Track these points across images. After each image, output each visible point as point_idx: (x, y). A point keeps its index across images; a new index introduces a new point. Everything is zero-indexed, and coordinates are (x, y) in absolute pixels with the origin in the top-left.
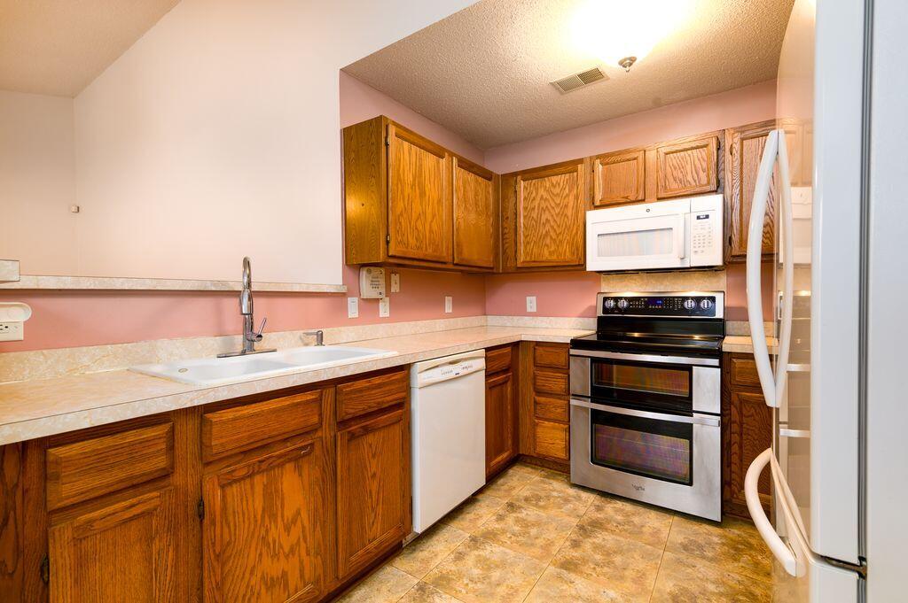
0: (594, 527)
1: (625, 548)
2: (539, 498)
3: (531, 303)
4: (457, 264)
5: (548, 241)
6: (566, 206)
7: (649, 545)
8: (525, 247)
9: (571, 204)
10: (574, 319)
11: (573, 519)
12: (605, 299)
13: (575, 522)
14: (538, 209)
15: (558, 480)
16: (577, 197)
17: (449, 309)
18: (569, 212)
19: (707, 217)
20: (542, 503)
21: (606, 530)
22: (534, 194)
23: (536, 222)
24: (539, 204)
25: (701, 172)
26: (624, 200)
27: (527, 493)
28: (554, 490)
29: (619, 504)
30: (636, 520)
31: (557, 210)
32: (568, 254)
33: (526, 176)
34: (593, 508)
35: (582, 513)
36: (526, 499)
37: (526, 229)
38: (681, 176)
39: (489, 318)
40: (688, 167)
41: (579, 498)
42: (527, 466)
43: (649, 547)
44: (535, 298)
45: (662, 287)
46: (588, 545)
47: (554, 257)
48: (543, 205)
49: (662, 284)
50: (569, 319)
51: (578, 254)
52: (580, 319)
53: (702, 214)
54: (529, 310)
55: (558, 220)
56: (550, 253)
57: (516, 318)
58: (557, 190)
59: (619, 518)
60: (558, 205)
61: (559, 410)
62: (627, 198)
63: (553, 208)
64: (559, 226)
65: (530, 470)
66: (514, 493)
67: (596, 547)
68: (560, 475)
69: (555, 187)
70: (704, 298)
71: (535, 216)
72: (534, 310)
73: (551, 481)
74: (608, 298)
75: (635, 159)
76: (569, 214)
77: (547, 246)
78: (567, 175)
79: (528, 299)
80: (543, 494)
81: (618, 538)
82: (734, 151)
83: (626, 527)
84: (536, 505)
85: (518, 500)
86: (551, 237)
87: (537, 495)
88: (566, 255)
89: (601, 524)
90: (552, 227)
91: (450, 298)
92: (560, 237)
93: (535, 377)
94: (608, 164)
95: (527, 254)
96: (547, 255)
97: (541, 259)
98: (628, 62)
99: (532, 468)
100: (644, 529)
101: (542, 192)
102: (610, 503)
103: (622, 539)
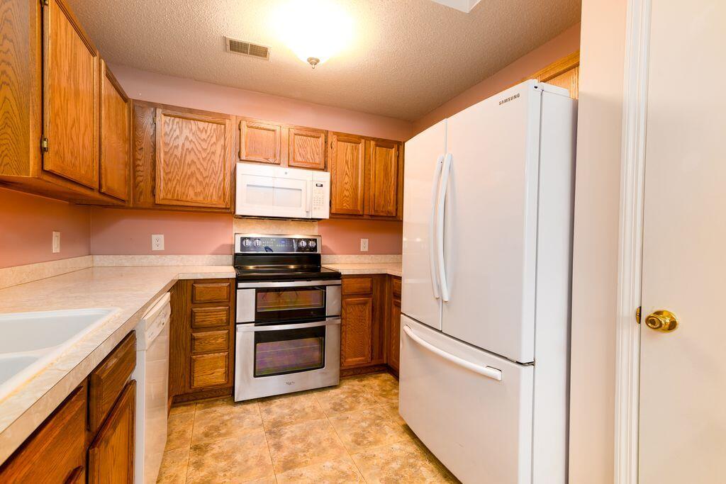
0: (278, 427)
1: (307, 429)
2: (217, 429)
3: (158, 241)
4: (104, 194)
5: (193, 181)
6: (213, 153)
7: (318, 419)
8: (166, 184)
9: (218, 152)
10: (207, 256)
11: (259, 430)
12: (243, 239)
13: (261, 431)
14: (183, 149)
15: (218, 405)
16: (224, 147)
17: (56, 248)
18: (217, 159)
19: (322, 186)
20: (223, 431)
21: (286, 424)
22: (177, 132)
23: (180, 161)
24: (183, 144)
25: (316, 155)
26: (266, 161)
27: (202, 430)
28: (223, 415)
29: (278, 401)
30: (296, 407)
31: (204, 155)
32: (214, 197)
33: (169, 112)
34: (264, 414)
35: (260, 422)
36: (206, 435)
37: (167, 165)
38: (304, 153)
39: (97, 258)
40: (308, 148)
41: (247, 411)
42: (180, 406)
43: (318, 420)
44: (163, 236)
45: (280, 231)
46: (284, 440)
47: (200, 198)
48: (188, 145)
49: (280, 229)
50: (202, 256)
51: (224, 199)
52: (214, 256)
53: (319, 184)
54: (155, 248)
55: (205, 164)
56: (196, 194)
57: (137, 257)
58: (204, 136)
59: (286, 411)
60: (205, 150)
61: (220, 341)
62: (267, 159)
63: (200, 152)
64: (206, 170)
65: (184, 408)
66: (189, 435)
67: (293, 440)
68: (217, 400)
69: (202, 132)
70: (301, 239)
71: (179, 155)
72: (162, 248)
73: (214, 409)
74: (245, 238)
75: (273, 131)
76: (217, 161)
77: (193, 186)
78: (215, 126)
79: (154, 237)
80: (217, 423)
81: (298, 425)
82: (333, 147)
83: (296, 415)
84: (220, 435)
85: (199, 440)
86: (197, 179)
87: (212, 426)
88: (213, 198)
89: (280, 422)
90: (199, 169)
91: (58, 234)
92: (207, 180)
93: (192, 314)
94: (251, 127)
95: (168, 192)
96: (192, 195)
97: (184, 198)
98: (314, 62)
99: (185, 405)
100: (307, 410)
101: (186, 132)
102: (271, 404)
103: (301, 425)
